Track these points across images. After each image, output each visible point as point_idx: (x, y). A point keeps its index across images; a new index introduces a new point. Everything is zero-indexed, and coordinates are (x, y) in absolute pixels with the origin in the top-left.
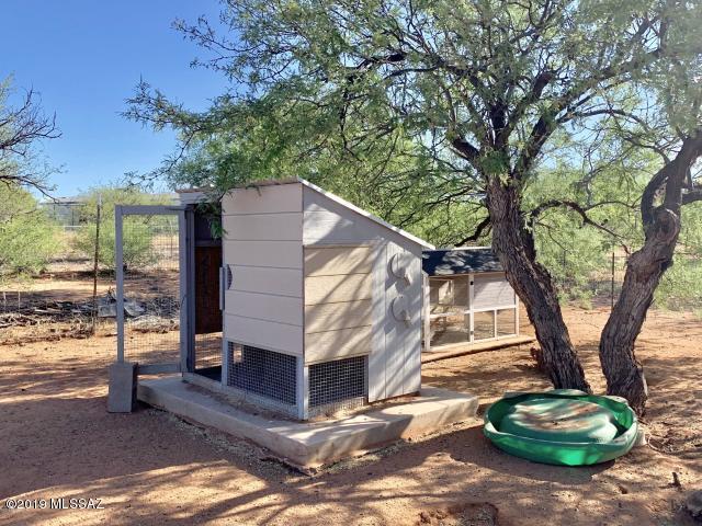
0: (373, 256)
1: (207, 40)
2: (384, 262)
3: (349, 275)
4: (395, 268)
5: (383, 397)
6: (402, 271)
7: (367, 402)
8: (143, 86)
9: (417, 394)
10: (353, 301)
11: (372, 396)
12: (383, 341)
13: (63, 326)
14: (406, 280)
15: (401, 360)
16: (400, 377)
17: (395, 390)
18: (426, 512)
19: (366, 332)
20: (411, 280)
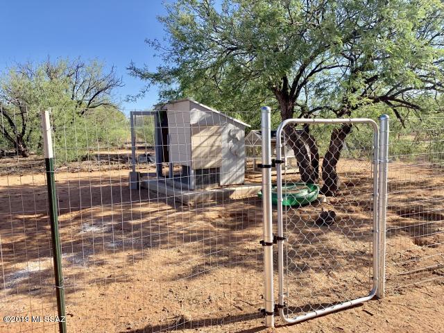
0: (221, 130)
1: (158, 47)
2: (227, 131)
3: (211, 136)
4: (231, 134)
5: (227, 184)
6: (234, 135)
7: (219, 185)
8: (132, 64)
9: (243, 184)
10: (212, 146)
11: (222, 183)
12: (226, 163)
13: (123, 165)
14: (237, 138)
15: (235, 170)
16: (234, 177)
17: (232, 182)
18: (221, 215)
19: (218, 159)
20: (239, 139)
